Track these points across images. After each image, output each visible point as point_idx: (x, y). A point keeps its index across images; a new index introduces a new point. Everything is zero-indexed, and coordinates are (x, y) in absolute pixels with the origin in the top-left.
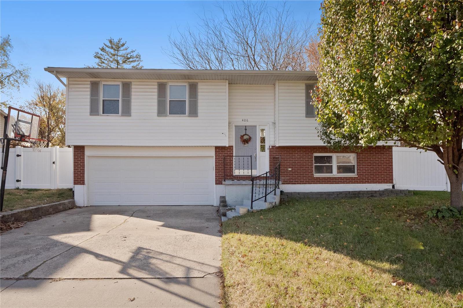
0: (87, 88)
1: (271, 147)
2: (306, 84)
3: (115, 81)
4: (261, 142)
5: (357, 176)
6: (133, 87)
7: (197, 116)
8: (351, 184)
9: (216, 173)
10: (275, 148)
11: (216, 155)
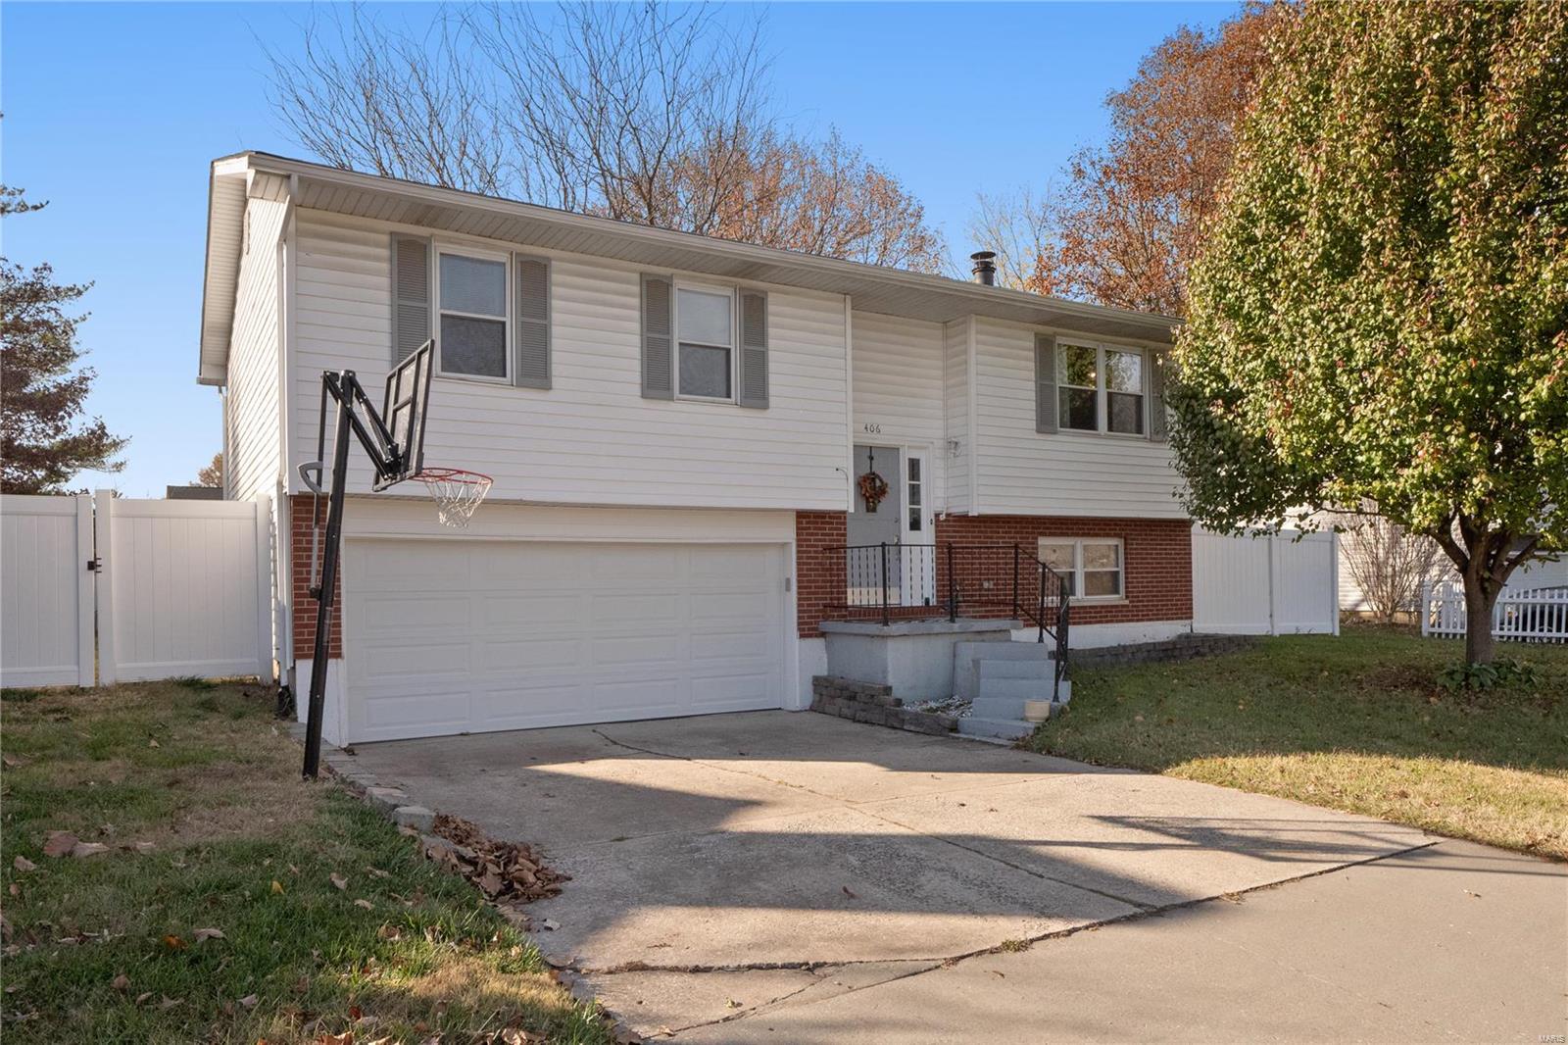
0: (377, 259)
1: (942, 517)
2: (1036, 334)
3: (487, 246)
4: (912, 502)
5: (1127, 602)
6: (555, 277)
7: (766, 407)
8: (1116, 625)
9: (799, 599)
10: (954, 521)
11: (798, 540)
